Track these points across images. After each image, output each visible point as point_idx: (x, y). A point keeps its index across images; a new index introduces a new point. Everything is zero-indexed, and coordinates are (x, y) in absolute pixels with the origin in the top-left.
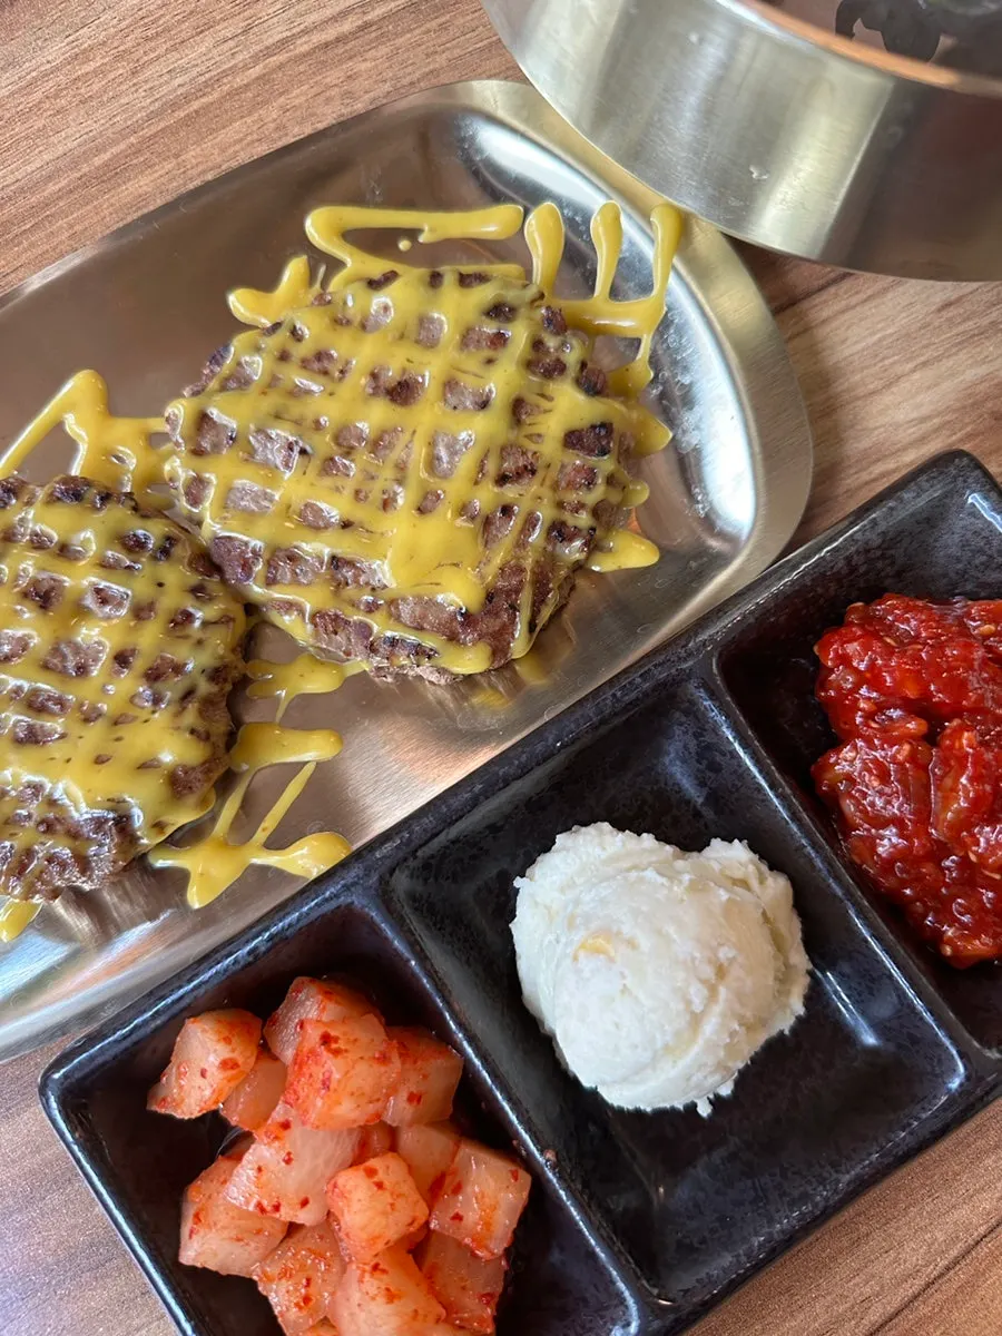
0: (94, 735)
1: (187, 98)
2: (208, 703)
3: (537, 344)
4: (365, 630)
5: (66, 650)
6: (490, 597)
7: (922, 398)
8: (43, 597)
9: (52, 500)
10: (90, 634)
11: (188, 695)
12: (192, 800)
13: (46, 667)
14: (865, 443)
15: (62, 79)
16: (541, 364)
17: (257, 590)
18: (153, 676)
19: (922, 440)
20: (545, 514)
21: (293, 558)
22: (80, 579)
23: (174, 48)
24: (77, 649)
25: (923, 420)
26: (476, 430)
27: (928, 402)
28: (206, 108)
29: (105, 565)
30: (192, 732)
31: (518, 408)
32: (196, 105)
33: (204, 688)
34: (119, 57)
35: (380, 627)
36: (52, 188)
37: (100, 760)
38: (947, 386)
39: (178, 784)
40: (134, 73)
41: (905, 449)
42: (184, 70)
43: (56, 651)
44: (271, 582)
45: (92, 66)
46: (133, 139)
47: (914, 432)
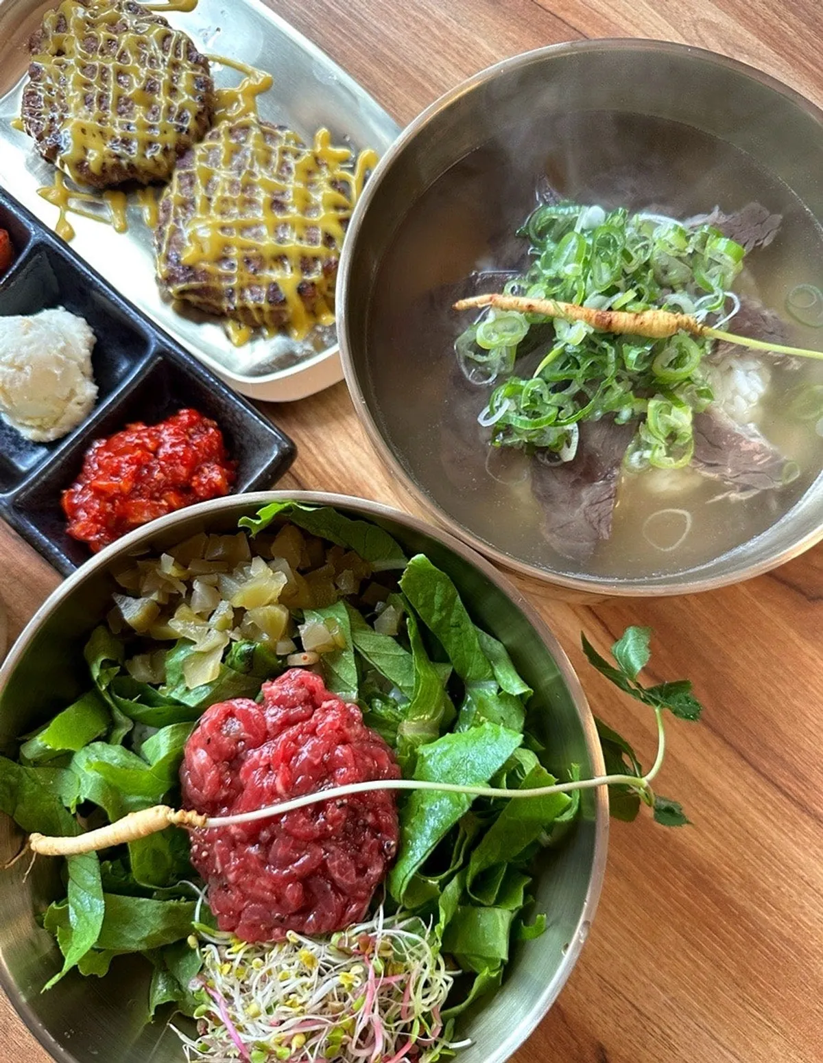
0: (91, 122)
1: (430, 80)
2: (117, 167)
3: (315, 259)
4: (166, 221)
5: (130, 104)
6: (190, 268)
7: (354, 462)
8: (150, 88)
9: (194, 77)
10: (139, 112)
11: (118, 157)
12: (77, 174)
13: (119, 97)
14: (321, 435)
15: (427, 20)
16: (306, 263)
17: (176, 173)
18: (126, 142)
19: (332, 465)
20: (235, 282)
21: (192, 183)
22: (161, 99)
23: (455, 66)
24: (131, 109)
25: (343, 463)
26: (267, 242)
27: (353, 464)
28: (426, 90)
29: (169, 109)
30: (104, 164)
31: (280, 259)
32: (427, 85)
33: (124, 162)
34: (444, 42)
35: (167, 228)
36: (366, 35)
37: (83, 131)
38: (364, 472)
39: (80, 165)
40: (438, 52)
41: (325, 457)
42: (445, 74)
43: (128, 100)
44: (179, 177)
45: (437, 32)
46: (401, 63)
47: (335, 459)
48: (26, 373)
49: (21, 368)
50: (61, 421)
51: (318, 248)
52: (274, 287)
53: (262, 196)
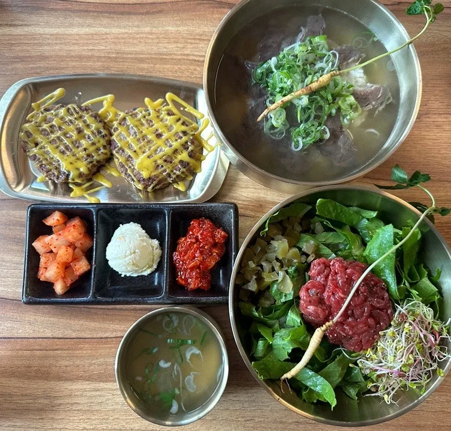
0: (73, 159)
1: (164, 54)
2: (94, 166)
3: (186, 142)
4: (126, 170)
5: (78, 142)
6: (150, 178)
7: (251, 194)
8: (80, 131)
9: (91, 116)
10: (83, 142)
11: (91, 162)
12: (81, 179)
13: (72, 143)
14: (234, 195)
15: (144, 35)
16: (185, 146)
17: (114, 152)
18: (89, 155)
19: (245, 201)
20: (168, 171)
21: (123, 151)
22: (87, 132)
23: (168, 43)
24: (79, 143)
25: (247, 197)
26: (167, 150)
27: (250, 195)
28: (166, 59)
29: (93, 133)
30: (88, 168)
31: (176, 151)
32: (164, 57)
33: (95, 163)
34: (157, 38)
35: (129, 172)
36: (129, 56)
37: (71, 163)
38: (256, 194)
39: (81, 175)
40: (158, 43)
41: (240, 200)
42: (167, 48)
43: (76, 141)
44: (117, 152)
45: (151, 37)
46: (149, 56)
47: (244, 199)
48: (138, 252)
49: (134, 252)
50: (155, 258)
51: (184, 139)
52: (181, 162)
53: (151, 137)
